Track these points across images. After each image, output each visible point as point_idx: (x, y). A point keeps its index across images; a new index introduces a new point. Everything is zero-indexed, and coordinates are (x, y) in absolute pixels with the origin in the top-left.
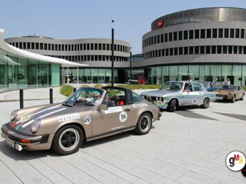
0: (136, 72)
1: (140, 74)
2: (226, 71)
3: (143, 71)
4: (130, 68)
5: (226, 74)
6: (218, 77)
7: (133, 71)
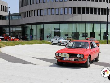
0: (14, 29)
1: (18, 32)
2: (89, 29)
3: (20, 29)
4: (9, 26)
5: (89, 31)
6: (83, 34)
7: (11, 29)
